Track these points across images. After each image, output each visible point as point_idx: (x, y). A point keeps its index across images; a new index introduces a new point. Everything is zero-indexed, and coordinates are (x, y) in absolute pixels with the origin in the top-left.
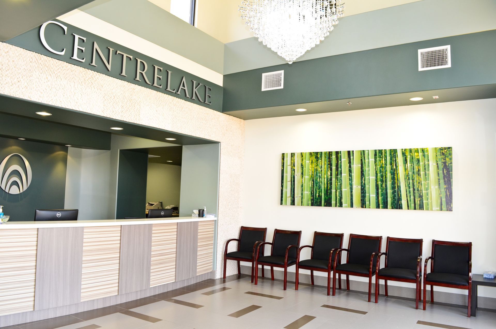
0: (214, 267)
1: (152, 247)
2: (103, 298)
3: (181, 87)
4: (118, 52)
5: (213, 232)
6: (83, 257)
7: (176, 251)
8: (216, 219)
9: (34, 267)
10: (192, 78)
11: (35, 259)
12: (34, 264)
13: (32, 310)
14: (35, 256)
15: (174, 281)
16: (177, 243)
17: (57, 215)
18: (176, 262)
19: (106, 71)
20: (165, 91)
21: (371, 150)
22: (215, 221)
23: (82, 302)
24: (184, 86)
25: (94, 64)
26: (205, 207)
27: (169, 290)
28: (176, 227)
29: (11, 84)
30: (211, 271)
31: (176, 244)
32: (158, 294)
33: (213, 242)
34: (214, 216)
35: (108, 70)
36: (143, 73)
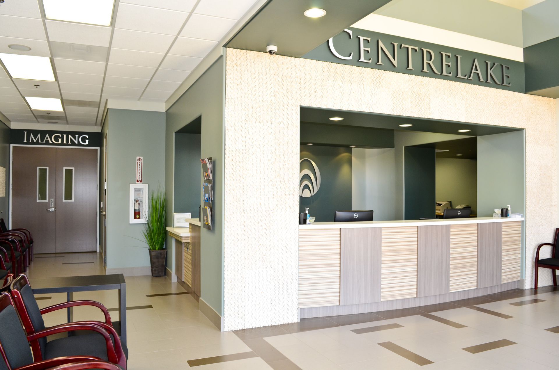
0: (522, 276)
1: (451, 250)
2: (402, 299)
3: (473, 71)
4: (403, 45)
5: (520, 235)
6: (382, 257)
7: (477, 255)
8: (523, 219)
9: (339, 265)
10: (485, 59)
11: (339, 257)
12: (339, 262)
13: (338, 304)
14: (339, 255)
15: (476, 288)
16: (477, 246)
17: (354, 216)
18: (477, 267)
19: (393, 68)
20: (456, 78)
22: (523, 221)
23: (382, 301)
24: (476, 69)
25: (380, 63)
26: (509, 206)
27: (470, 297)
28: (476, 228)
29: (309, 95)
30: (519, 279)
31: (476, 248)
32: (459, 301)
33: (520, 246)
34: (521, 216)
35: (395, 66)
36: (431, 63)
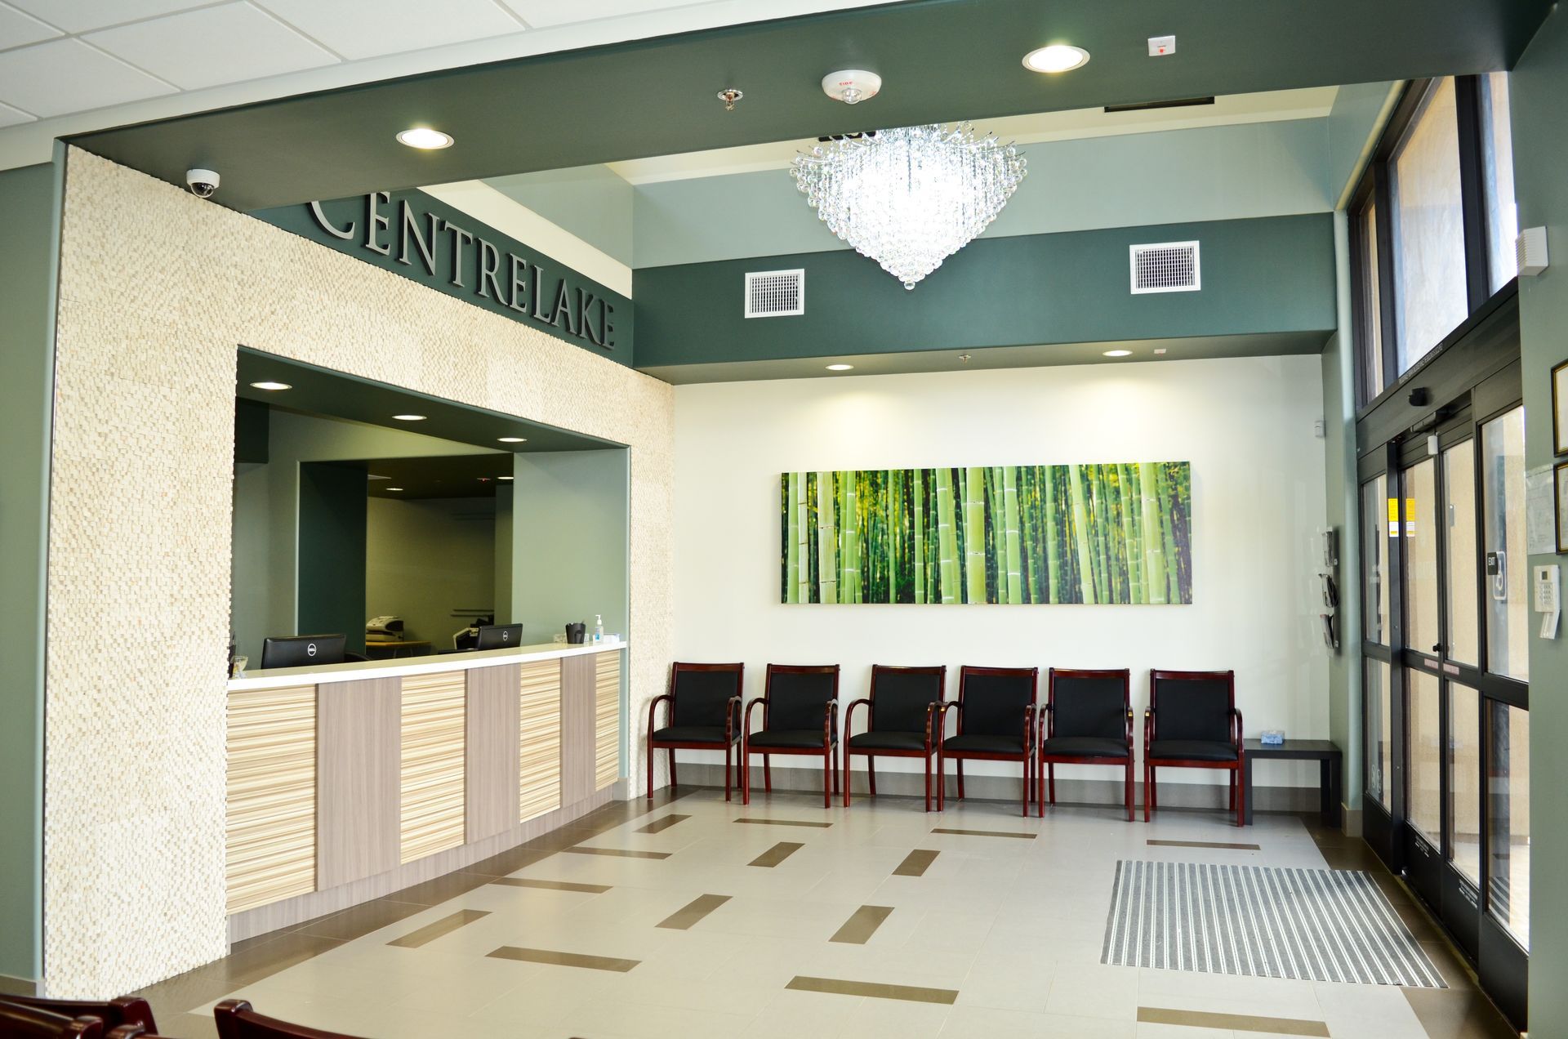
0: (622, 771)
1: (522, 722)
2: (435, 855)
3: (560, 307)
4: (448, 225)
5: (618, 680)
6: (402, 751)
7: (561, 731)
8: (624, 645)
9: (312, 783)
10: (578, 282)
11: (312, 761)
12: (311, 774)
13: (311, 889)
14: (312, 755)
15: (559, 807)
16: (561, 711)
17: (309, 650)
18: (561, 759)
19: (427, 277)
20: (528, 319)
21: (1008, 468)
22: (623, 650)
23: (403, 865)
24: (564, 305)
25: (405, 259)
26: (599, 616)
27: (547, 831)
28: (558, 669)
30: (616, 780)
31: (559, 714)
32: (530, 842)
33: (618, 706)
34: (618, 638)
35: (429, 272)
36: (493, 274)
